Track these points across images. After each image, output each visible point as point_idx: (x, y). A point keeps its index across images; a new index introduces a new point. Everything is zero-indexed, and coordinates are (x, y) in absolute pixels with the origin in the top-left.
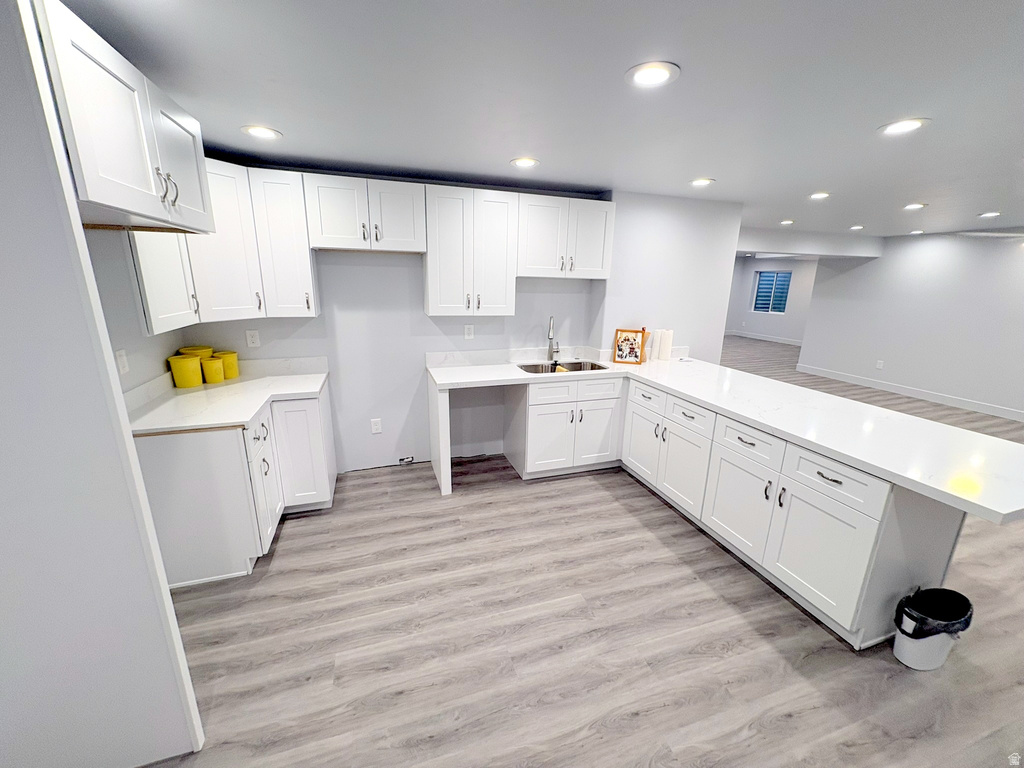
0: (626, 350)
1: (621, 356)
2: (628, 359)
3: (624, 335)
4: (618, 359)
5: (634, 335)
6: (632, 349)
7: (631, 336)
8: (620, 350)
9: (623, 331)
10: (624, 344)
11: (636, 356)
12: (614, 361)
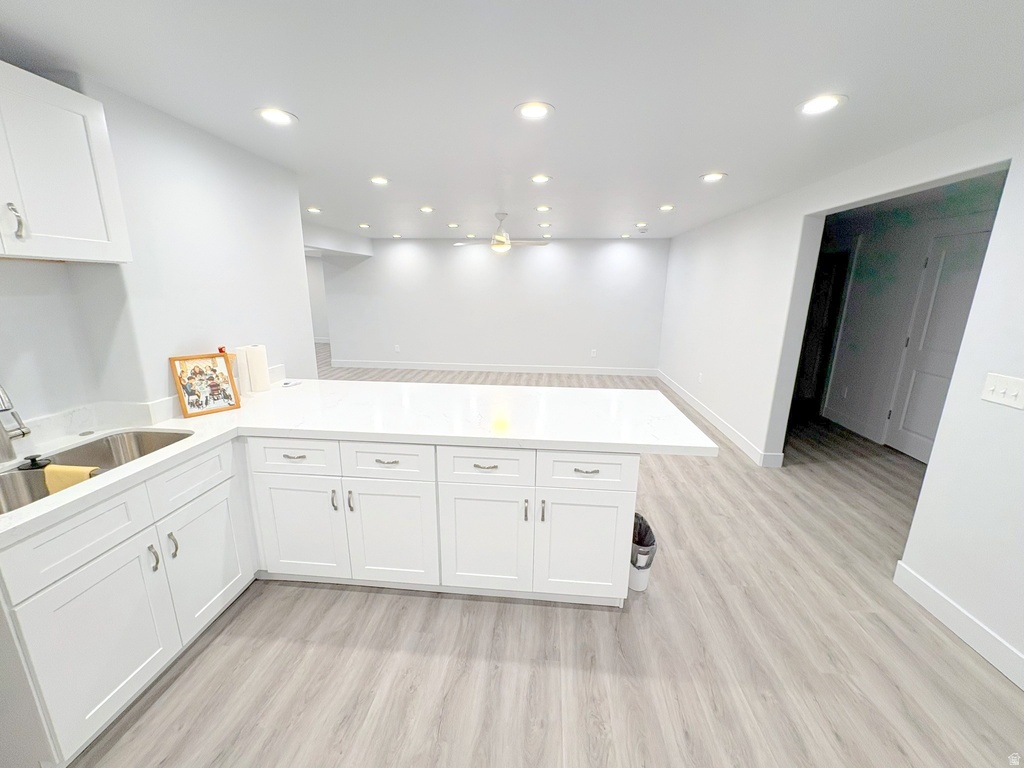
0: (204, 391)
1: (197, 404)
2: (212, 405)
3: (190, 366)
4: (191, 410)
5: (209, 363)
6: (215, 389)
7: (204, 365)
8: (192, 393)
9: (180, 359)
10: (195, 382)
11: (227, 397)
12: (186, 415)
